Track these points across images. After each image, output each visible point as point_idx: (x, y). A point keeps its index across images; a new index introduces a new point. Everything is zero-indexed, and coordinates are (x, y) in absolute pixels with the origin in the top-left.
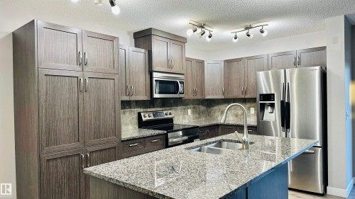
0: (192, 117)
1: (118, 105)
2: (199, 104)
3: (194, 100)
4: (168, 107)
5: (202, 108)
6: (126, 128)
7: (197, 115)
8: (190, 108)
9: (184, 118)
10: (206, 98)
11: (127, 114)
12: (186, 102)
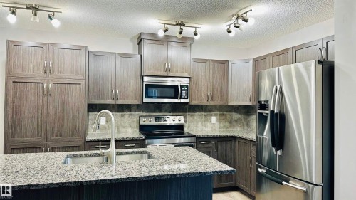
0: (217, 125)
1: (84, 108)
2: (230, 111)
3: (220, 106)
4: (180, 112)
5: (236, 116)
6: (124, 130)
7: (227, 124)
8: (215, 115)
9: (205, 126)
10: (230, 104)
11: (127, 117)
12: (209, 108)
